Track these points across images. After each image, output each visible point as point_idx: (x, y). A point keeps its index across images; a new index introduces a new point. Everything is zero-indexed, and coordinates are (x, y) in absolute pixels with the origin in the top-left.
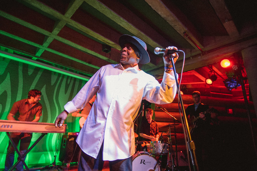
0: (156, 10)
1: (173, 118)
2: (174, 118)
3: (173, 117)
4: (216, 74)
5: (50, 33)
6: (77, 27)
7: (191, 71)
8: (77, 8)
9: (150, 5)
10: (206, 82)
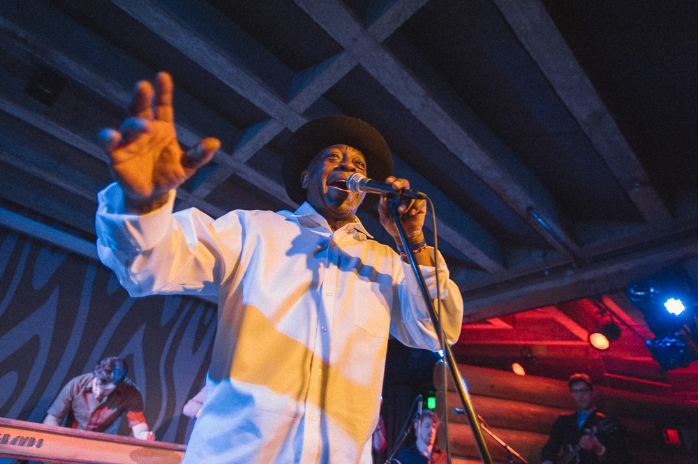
0: (457, 154)
1: (505, 447)
2: (509, 448)
3: (504, 444)
4: (616, 320)
5: (187, 194)
6: (256, 184)
7: (546, 309)
8: (266, 142)
9: (444, 141)
10: (589, 341)
